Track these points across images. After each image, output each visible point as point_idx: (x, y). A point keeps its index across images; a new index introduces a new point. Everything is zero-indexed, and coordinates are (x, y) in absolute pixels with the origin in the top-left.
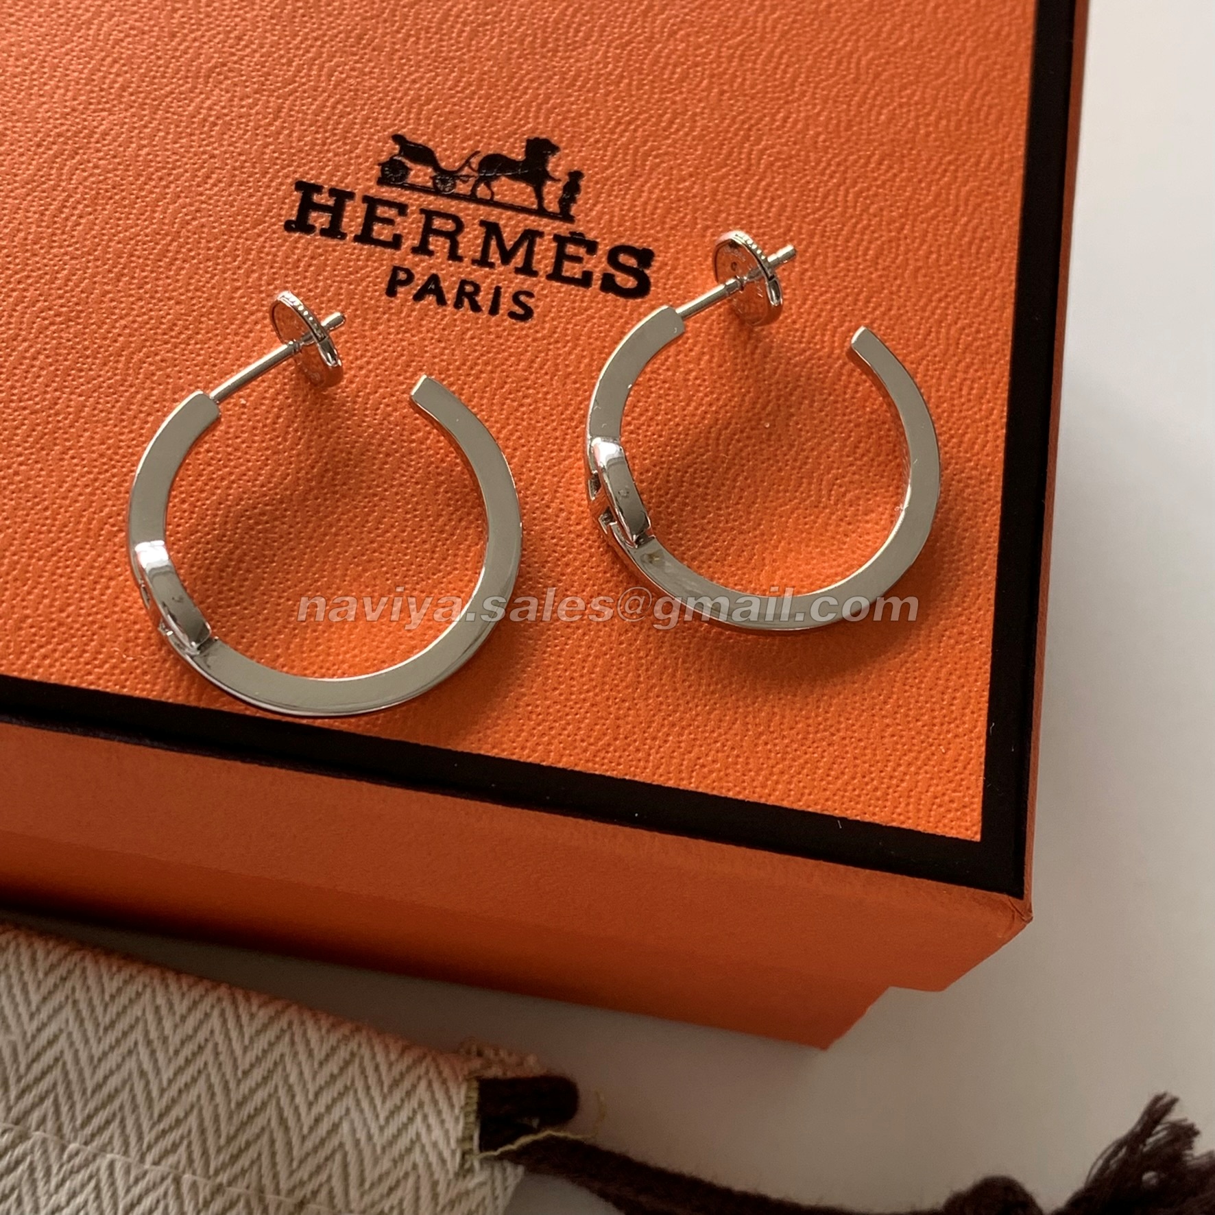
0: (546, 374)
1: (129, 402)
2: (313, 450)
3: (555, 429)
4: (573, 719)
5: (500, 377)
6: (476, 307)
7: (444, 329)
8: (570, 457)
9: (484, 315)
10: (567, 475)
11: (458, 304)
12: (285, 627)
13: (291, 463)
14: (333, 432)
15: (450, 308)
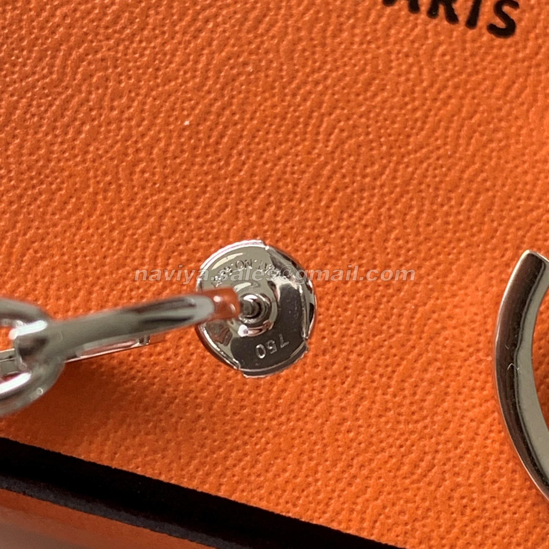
0: (522, 104)
1: (64, 108)
2: (257, 178)
3: (525, 173)
4: (511, 519)
5: (471, 105)
6: (452, 18)
7: (413, 42)
8: (538, 207)
9: (461, 26)
10: (534, 229)
11: (432, 12)
12: (209, 384)
13: (231, 193)
14: (279, 158)
15: (423, 16)
